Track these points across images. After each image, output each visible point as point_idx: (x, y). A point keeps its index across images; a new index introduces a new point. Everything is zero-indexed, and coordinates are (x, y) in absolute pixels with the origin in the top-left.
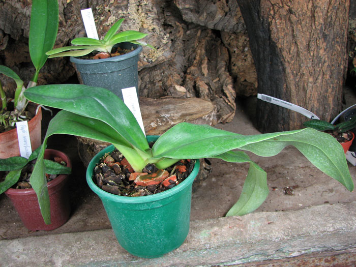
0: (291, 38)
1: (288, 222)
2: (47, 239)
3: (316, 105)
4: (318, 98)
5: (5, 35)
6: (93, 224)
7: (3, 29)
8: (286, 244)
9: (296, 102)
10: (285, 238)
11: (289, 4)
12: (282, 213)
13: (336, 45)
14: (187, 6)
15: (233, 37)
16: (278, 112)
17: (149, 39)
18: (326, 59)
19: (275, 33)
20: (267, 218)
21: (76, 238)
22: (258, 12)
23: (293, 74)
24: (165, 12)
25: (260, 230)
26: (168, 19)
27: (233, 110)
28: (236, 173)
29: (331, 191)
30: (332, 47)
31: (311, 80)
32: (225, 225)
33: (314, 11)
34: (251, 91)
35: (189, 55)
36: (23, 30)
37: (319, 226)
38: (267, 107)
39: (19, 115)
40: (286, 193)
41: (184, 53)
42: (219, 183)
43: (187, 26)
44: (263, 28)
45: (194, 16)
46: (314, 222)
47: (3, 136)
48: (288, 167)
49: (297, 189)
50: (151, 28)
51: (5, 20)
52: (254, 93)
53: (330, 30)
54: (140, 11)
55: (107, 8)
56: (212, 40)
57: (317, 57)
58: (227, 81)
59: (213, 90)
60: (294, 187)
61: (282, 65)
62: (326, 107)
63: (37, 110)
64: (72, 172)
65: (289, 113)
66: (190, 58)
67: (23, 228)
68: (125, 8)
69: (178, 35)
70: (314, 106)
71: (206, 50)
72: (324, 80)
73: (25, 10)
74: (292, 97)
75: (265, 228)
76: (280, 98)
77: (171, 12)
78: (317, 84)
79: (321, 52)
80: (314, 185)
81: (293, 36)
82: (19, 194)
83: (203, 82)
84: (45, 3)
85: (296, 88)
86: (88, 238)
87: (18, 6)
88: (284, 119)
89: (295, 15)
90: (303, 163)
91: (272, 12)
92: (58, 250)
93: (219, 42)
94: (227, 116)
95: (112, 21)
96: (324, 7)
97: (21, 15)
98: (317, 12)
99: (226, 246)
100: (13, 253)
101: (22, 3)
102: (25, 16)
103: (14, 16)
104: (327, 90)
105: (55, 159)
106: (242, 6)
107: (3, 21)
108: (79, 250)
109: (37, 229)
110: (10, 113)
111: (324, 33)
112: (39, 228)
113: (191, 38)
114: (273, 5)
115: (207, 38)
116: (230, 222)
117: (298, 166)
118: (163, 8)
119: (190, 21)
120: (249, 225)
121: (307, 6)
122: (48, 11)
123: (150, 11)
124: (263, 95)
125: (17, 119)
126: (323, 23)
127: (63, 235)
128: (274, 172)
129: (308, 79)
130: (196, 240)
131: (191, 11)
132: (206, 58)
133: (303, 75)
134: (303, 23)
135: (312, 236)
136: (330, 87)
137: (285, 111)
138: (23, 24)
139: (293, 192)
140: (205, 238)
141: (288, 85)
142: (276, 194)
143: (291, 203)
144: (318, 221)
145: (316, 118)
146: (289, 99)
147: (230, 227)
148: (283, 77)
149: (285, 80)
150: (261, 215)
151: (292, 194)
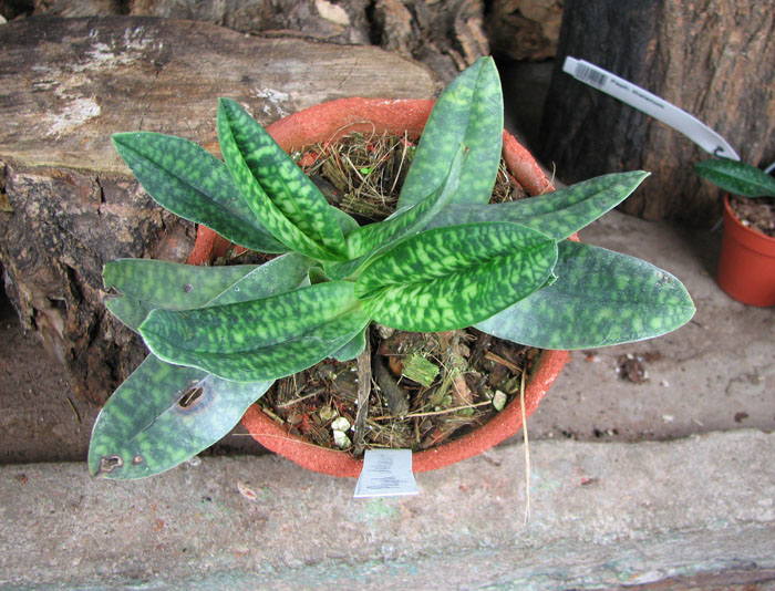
1: (642, 482)
3: (732, 115)
4: (741, 95)
6: (11, 431)
8: (629, 552)
9: (678, 98)
12: (621, 448)
16: (617, 122)
20: (580, 464)
23: (685, 11)
25: (558, 506)
29: (753, 378)
31: (735, 38)
32: (445, 480)
34: (527, 45)
37: (735, 504)
38: (585, 101)
40: (624, 375)
46: (720, 488)
49: (656, 365)
52: (535, 51)
58: (468, 5)
59: (422, 29)
60: (653, 356)
62: (758, 124)
65: (649, 127)
70: (726, 117)
72: (770, 44)
74: (668, 82)
75: (573, 500)
76: (630, 79)
78: (750, 54)
80: (706, 357)
85: (685, 58)
88: (629, 143)
116: (461, 468)
120: (522, 485)
124: (583, 62)
129: (726, 34)
130: (350, 526)
133: (714, 19)
135: (710, 533)
137: (637, 121)
139: (646, 376)
140: (379, 521)
141: (662, 44)
142: (594, 373)
143: (640, 407)
144: (730, 485)
145: (731, 153)
146: (656, 86)
147: (461, 487)
148: (653, 18)
149: (658, 26)
150: (560, 451)
151: (644, 381)
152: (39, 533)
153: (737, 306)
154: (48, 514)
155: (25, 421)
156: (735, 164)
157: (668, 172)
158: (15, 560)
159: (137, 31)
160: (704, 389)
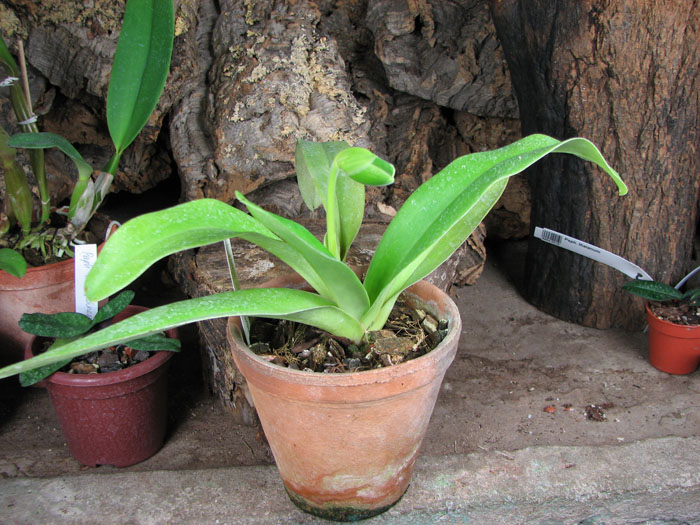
0: (607, 124)
1: (603, 465)
2: (123, 479)
3: (646, 254)
4: (650, 241)
5: (49, 86)
6: (212, 459)
7: (47, 75)
8: (601, 509)
9: (609, 245)
10: (600, 495)
11: (608, 59)
12: (589, 449)
13: (688, 142)
14: (400, 60)
15: (479, 126)
16: (572, 266)
17: (329, 113)
18: (670, 167)
19: (576, 113)
20: (563, 457)
21: (182, 479)
22: (547, 72)
23: (606, 192)
24: (354, 70)
25: (551, 479)
26: (360, 84)
27: (482, 259)
28: (490, 377)
29: (677, 415)
30: (681, 145)
31: (639, 205)
32: (481, 468)
33: (654, 75)
34: (511, 229)
35: (396, 154)
36: (86, 80)
37: (665, 476)
38: (550, 256)
39: (73, 237)
40: (590, 417)
41: (387, 149)
42: (458, 393)
43: (395, 100)
44: (555, 102)
45: (411, 81)
46: (655, 468)
47: (45, 272)
48: (590, 370)
49: (611, 411)
50: (332, 94)
51: (55, 59)
52: (517, 232)
53: (680, 112)
54: (313, 62)
55: (251, 51)
56: (439, 129)
57: (652, 162)
60: (608, 406)
61: (586, 173)
62: (664, 258)
63: (109, 231)
64: (182, 348)
65: (593, 267)
66: (399, 158)
67: (67, 460)
68: (286, 53)
69: (378, 115)
70: (642, 256)
71: (429, 147)
72: (663, 207)
73: (94, 42)
74: (601, 236)
75: (560, 475)
76: (577, 237)
77: (366, 71)
78: (651, 214)
79: (662, 152)
80: (644, 405)
81: (612, 120)
82: (75, 383)
84: (147, 25)
85: (610, 221)
86: (208, 482)
87: (83, 34)
88: (581, 279)
89: (618, 80)
90: (618, 363)
91: (574, 73)
92: (147, 502)
93: (454, 132)
94: (470, 270)
95: (260, 76)
96: (673, 67)
97: (85, 52)
98: (659, 77)
99: (486, 507)
100: (54, 503)
101: (89, 30)
102: (93, 53)
103: (72, 52)
104: (668, 226)
106: (514, 60)
107: (49, 61)
108: (190, 502)
109: (98, 462)
110: (56, 233)
111: (668, 117)
112: (103, 459)
113: (401, 123)
114: (576, 60)
115: (431, 124)
116: (490, 461)
117: (610, 369)
118: (350, 64)
119: (402, 89)
120: (528, 469)
121: (641, 64)
122: (151, 40)
123: (331, 62)
124: (545, 229)
125: (68, 244)
126: (668, 98)
127: (155, 473)
128: (565, 378)
129: (633, 203)
130: (426, 492)
131: (407, 70)
132: (430, 161)
134: (631, 95)
135: (651, 495)
136: (673, 220)
137: (585, 263)
138: (89, 68)
139: (604, 416)
140: (443, 489)
141: (595, 213)
142: (570, 417)
143: (602, 435)
144: (661, 466)
145: (646, 277)
146: (594, 240)
147: (490, 471)
148: (587, 198)
149: (590, 203)
150: (551, 451)
151: (603, 419)
152: (244, 500)
153: (664, 375)
154: (247, 491)
156: (649, 282)
157: (609, 295)
160: (644, 422)
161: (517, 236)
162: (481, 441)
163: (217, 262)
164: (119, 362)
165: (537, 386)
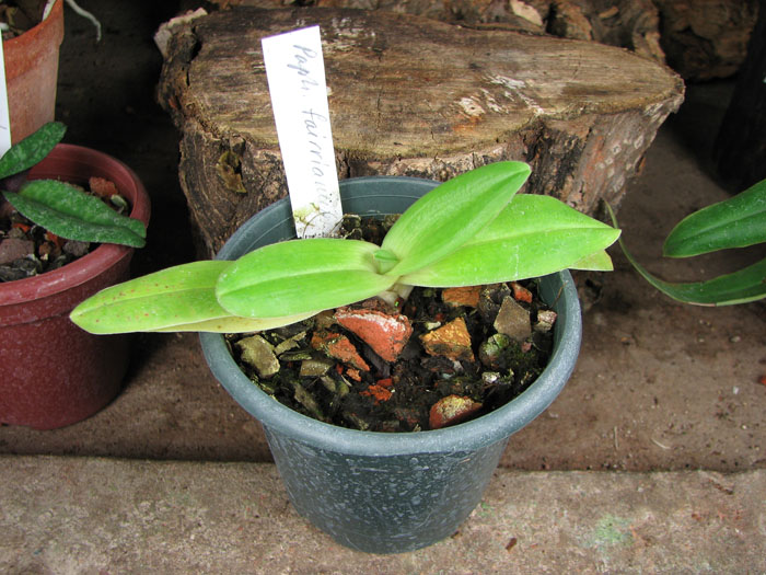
2: (32, 471)
34: (695, 64)
42: (617, 333)
58: (646, 19)
63: (48, 8)
64: (147, 239)
83: (578, 9)
86: (183, 491)
92: (68, 525)
105: (94, 183)
108: (146, 534)
112: (10, 416)
116: (691, 493)
120: (761, 516)
130: (579, 552)
140: (611, 548)
147: (693, 516)
152: (243, 538)
154: (252, 519)
155: (215, 415)
158: (220, 567)
159: (344, 21)
161: (702, 76)
162: (658, 431)
163: (225, 78)
164: (33, 256)
165: (744, 335)
